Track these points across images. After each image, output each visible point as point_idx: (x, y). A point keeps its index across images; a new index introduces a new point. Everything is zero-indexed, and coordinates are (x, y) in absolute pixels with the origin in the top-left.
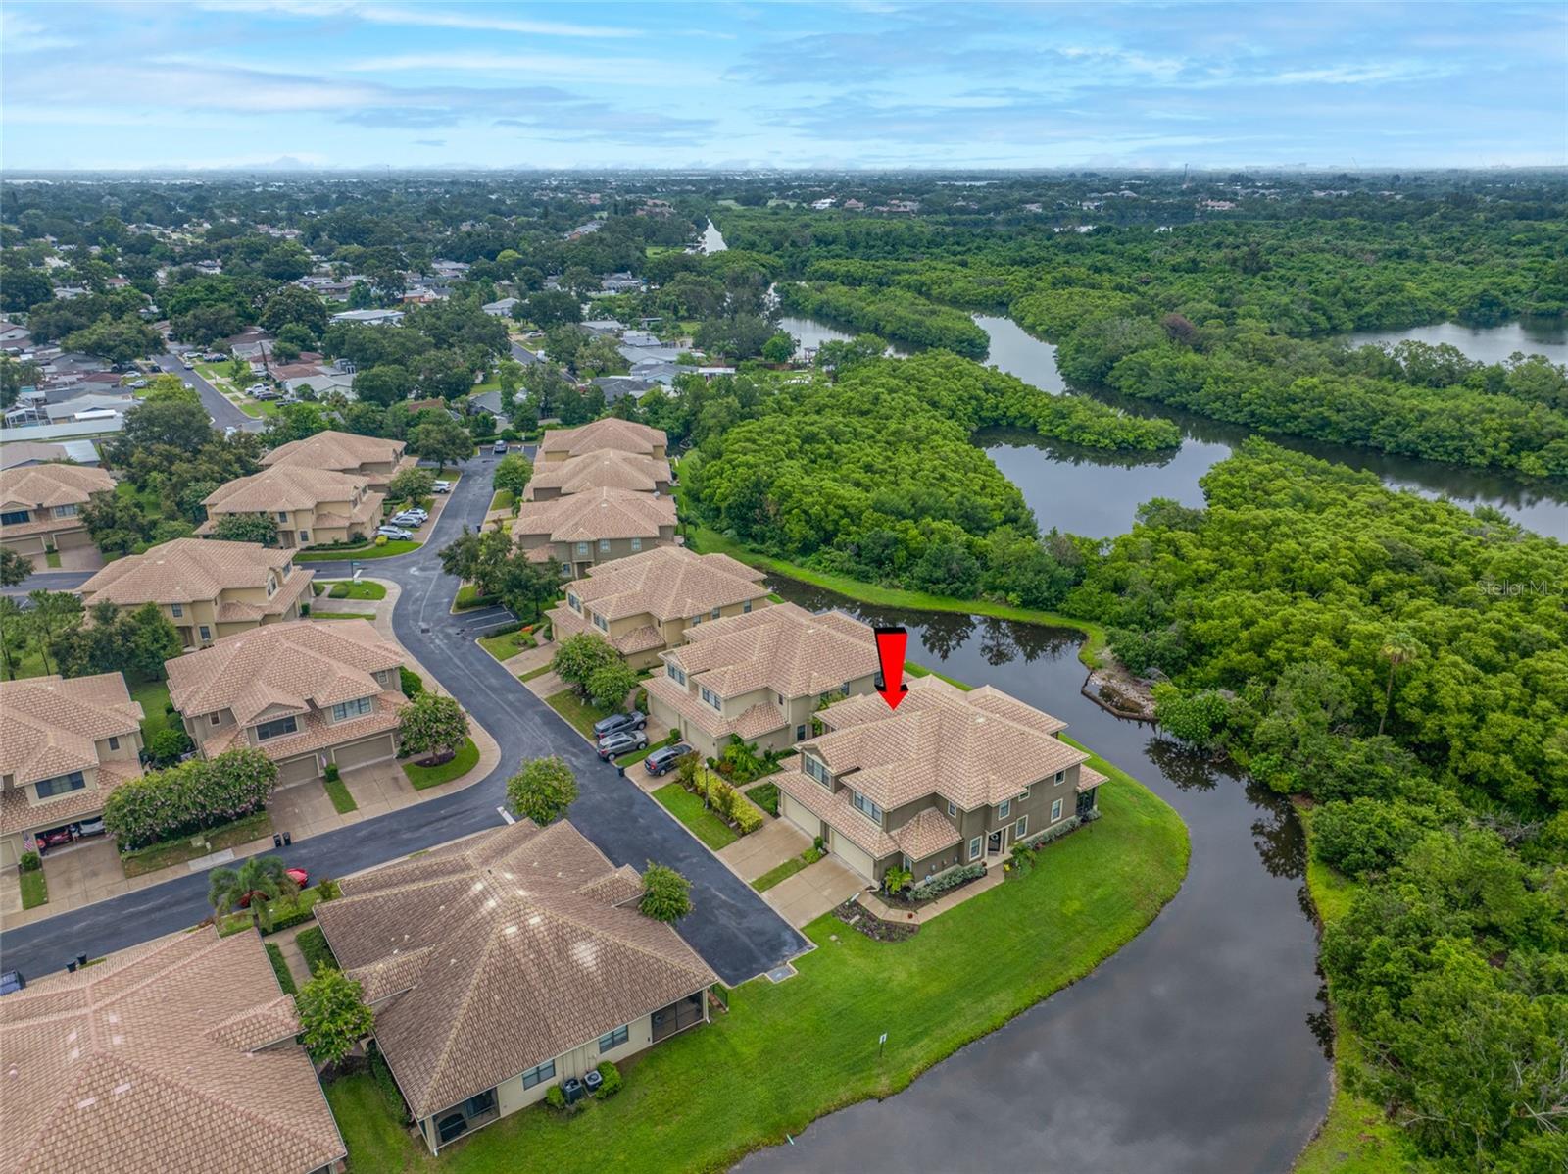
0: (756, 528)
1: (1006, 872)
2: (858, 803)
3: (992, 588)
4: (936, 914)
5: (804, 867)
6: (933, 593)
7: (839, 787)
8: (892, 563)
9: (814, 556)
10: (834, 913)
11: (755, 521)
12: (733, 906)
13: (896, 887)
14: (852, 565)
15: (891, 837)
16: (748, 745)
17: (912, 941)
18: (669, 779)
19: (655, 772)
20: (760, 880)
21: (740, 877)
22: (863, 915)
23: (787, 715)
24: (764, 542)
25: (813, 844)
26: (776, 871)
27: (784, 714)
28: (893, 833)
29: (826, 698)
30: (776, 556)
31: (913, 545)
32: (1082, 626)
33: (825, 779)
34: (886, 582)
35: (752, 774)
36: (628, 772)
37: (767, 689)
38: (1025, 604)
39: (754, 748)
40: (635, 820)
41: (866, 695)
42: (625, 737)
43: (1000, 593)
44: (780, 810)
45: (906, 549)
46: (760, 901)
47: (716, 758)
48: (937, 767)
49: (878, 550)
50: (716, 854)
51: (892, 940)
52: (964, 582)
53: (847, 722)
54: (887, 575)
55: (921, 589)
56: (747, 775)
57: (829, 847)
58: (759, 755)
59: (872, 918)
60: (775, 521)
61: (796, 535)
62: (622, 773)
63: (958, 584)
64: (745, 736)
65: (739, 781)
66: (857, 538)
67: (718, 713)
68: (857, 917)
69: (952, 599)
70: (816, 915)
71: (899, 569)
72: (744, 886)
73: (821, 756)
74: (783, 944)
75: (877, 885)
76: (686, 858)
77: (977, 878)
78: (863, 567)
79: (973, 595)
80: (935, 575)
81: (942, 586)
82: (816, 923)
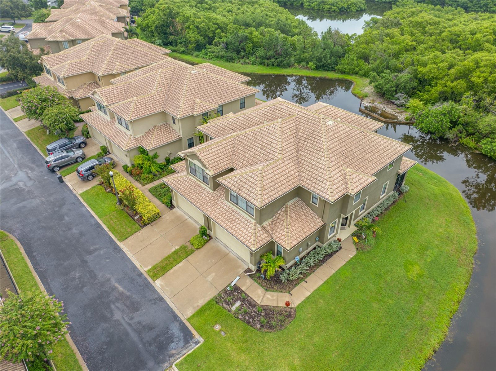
0: (171, 38)
1: (356, 244)
2: (234, 199)
3: (299, 61)
4: (308, 294)
5: (192, 252)
6: (268, 65)
7: (216, 186)
8: (245, 51)
9: (203, 51)
10: (217, 300)
11: (171, 34)
12: (128, 297)
13: (271, 272)
14: (223, 53)
15: (264, 228)
16: (151, 154)
17: (291, 327)
18: (95, 182)
19: (85, 179)
20: (155, 267)
21: (138, 265)
22: (243, 300)
23: (179, 131)
24: (176, 45)
25: (198, 232)
26: (168, 257)
27: (177, 131)
28: (265, 224)
29: (206, 116)
30: (183, 52)
31: (256, 40)
32: (349, 78)
33: (205, 179)
34: (242, 61)
35: (155, 175)
36: (66, 179)
37: (164, 113)
38: (317, 68)
39: (156, 156)
40: (61, 218)
41: (235, 113)
42: (65, 154)
43: (303, 63)
44: (174, 203)
45: (252, 43)
46: (154, 290)
47: (129, 165)
48: (298, 164)
49: (237, 44)
50: (121, 245)
51: (271, 327)
52: (285, 58)
53: (221, 132)
54: (243, 57)
55: (261, 64)
56: (151, 176)
57: (212, 234)
58: (161, 160)
59: (252, 304)
60: (182, 33)
61: (193, 39)
62: (61, 180)
63: (281, 59)
64: (148, 148)
65: (145, 181)
66: (225, 40)
67: (129, 133)
68: (238, 303)
69: (278, 68)
70: (201, 302)
71: (249, 54)
72: (140, 275)
73: (200, 161)
74: (170, 339)
75: (253, 268)
76: (96, 250)
77: (335, 252)
78: (229, 54)
79: (289, 65)
80: (269, 54)
81: (273, 60)
82: (201, 311)
